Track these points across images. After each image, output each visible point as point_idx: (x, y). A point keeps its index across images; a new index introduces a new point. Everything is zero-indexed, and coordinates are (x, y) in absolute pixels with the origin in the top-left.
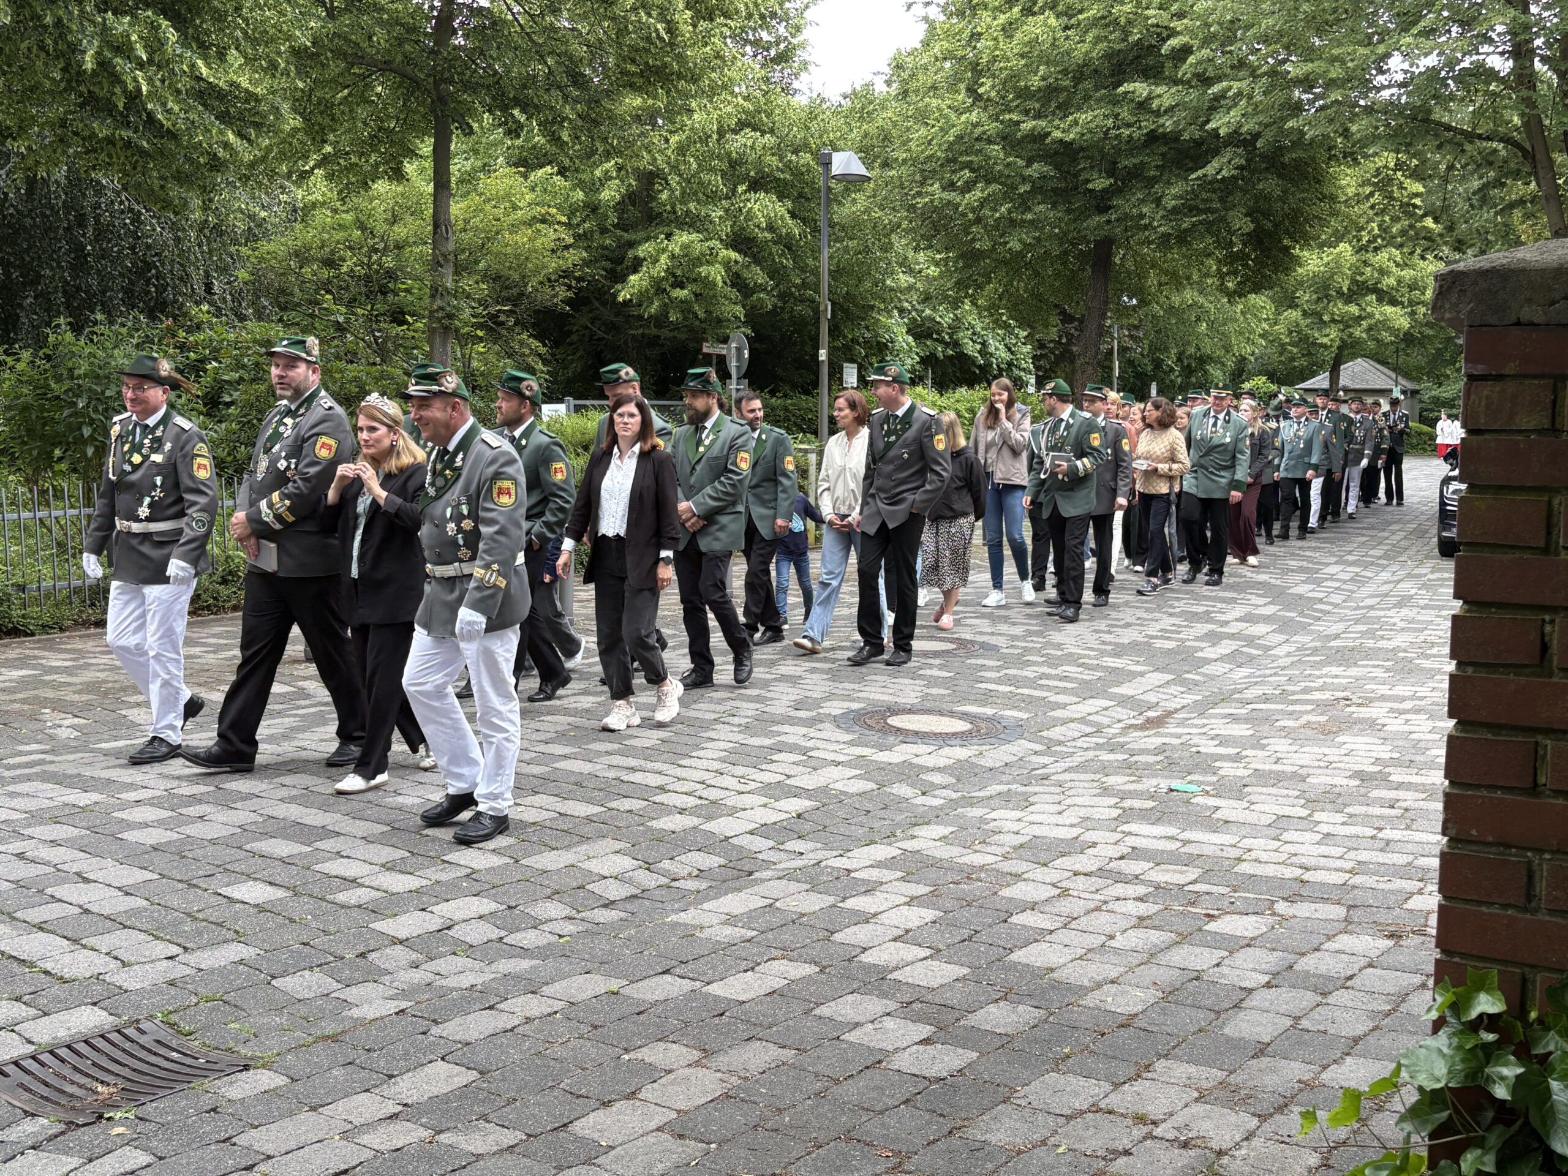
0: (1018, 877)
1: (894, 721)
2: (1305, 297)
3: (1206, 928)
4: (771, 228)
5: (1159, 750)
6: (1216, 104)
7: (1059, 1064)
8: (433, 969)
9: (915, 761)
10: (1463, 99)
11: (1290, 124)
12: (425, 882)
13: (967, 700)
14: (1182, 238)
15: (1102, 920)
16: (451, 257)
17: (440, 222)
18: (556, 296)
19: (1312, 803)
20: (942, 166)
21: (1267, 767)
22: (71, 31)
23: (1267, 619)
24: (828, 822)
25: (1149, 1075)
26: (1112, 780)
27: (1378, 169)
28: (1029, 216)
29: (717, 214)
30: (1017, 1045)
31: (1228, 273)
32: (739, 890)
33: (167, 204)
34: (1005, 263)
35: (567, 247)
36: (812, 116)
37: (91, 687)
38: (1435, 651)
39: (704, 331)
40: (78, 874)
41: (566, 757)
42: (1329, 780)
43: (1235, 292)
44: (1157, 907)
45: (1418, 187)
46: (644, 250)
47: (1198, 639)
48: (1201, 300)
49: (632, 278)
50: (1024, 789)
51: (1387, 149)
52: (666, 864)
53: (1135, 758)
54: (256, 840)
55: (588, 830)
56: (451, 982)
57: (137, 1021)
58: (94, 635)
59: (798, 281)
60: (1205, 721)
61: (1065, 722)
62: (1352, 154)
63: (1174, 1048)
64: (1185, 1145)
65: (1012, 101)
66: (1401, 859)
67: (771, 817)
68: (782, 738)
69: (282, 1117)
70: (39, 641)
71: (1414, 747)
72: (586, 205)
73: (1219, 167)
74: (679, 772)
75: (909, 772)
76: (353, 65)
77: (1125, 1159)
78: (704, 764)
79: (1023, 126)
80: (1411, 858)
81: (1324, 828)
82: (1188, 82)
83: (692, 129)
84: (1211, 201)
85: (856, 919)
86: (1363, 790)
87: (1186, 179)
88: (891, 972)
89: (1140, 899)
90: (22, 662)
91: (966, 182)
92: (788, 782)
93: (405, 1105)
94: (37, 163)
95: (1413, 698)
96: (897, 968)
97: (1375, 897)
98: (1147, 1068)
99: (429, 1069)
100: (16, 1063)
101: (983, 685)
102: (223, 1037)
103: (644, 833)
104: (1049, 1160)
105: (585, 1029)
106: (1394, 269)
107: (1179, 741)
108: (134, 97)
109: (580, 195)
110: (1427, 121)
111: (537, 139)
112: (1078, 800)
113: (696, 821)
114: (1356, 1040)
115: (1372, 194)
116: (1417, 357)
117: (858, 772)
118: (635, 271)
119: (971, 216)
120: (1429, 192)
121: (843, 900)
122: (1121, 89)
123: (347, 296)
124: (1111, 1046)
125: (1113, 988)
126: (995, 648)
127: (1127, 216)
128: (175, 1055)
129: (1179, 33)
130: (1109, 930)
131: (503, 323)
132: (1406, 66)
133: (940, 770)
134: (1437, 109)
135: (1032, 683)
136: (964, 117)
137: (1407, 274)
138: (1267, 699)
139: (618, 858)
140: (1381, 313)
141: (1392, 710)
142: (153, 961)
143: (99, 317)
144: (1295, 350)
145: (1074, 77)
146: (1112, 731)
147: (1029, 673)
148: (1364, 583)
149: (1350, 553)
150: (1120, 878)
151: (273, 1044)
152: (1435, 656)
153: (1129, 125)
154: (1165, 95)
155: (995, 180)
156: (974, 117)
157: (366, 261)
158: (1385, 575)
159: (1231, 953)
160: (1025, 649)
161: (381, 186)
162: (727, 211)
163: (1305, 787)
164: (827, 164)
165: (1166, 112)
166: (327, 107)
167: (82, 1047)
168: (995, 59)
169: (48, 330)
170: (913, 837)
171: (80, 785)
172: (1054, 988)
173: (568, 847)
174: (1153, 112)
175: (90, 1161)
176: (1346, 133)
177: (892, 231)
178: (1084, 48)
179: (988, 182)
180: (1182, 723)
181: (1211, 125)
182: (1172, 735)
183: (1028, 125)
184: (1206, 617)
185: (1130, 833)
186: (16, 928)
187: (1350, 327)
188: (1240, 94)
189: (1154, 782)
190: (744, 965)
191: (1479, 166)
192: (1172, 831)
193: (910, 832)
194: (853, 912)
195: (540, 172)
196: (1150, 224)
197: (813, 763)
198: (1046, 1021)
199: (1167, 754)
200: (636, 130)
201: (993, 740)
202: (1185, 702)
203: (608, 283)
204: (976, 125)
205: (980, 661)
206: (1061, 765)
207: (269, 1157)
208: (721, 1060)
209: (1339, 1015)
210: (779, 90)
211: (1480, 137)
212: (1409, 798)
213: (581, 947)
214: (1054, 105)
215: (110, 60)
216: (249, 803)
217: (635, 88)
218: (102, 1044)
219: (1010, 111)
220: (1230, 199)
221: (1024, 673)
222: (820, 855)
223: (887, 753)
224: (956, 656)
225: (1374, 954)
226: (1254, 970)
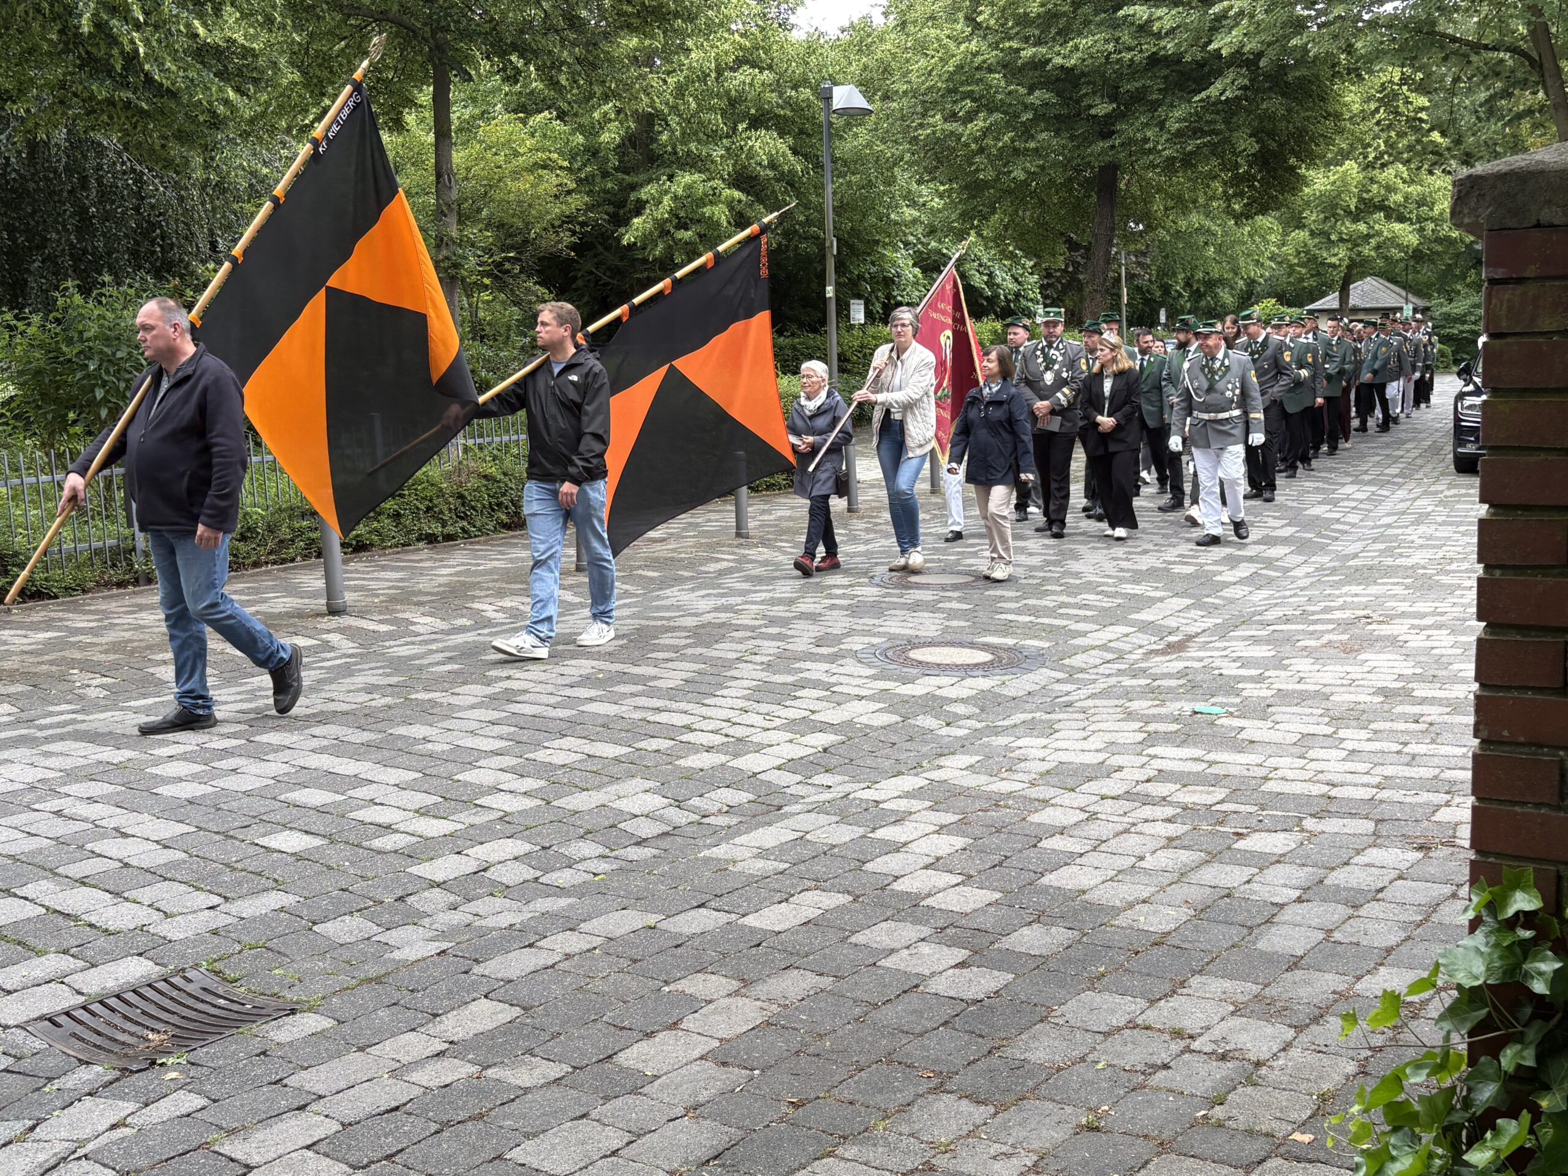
0: (1045, 803)
1: (916, 654)
2: (1312, 217)
3: (1235, 846)
4: (773, 165)
5: (1182, 674)
6: (1217, 25)
7: (1094, 982)
8: (471, 910)
9: (938, 692)
10: (1467, 10)
11: (1294, 42)
12: (459, 826)
13: (987, 631)
14: (1188, 161)
15: (1131, 842)
16: (455, 206)
17: (443, 172)
18: (560, 241)
19: (1337, 720)
20: (943, 96)
21: (1290, 687)
23: (1285, 541)
24: (854, 755)
25: (1185, 991)
26: (1135, 705)
27: (1383, 84)
28: (1032, 145)
29: (718, 153)
30: (1052, 965)
31: (1235, 195)
32: (770, 824)
33: (168, 164)
34: (1009, 192)
35: (569, 192)
36: (811, 49)
37: (115, 647)
38: (1454, 567)
40: (116, 829)
41: (591, 700)
42: (1352, 698)
43: (1242, 214)
44: (1186, 828)
45: (1423, 101)
46: (647, 192)
47: (1216, 563)
48: (1208, 223)
49: (636, 220)
50: (1048, 716)
51: (1392, 65)
52: (695, 801)
53: (1158, 683)
54: (291, 790)
55: (615, 770)
56: (490, 922)
57: (183, 970)
58: (117, 596)
59: (802, 218)
60: (1227, 644)
61: (1086, 649)
62: (1357, 69)
63: (1208, 964)
64: (1223, 1057)
65: (1012, 28)
66: (1427, 773)
67: (799, 752)
68: (805, 675)
69: (331, 1058)
70: (62, 604)
71: (1436, 662)
72: (587, 149)
73: (1222, 88)
74: (704, 711)
75: (933, 704)
76: (349, 16)
77: (1164, 1072)
78: (730, 702)
79: (1023, 53)
80: (1437, 771)
81: (1349, 745)
83: (690, 68)
84: (1215, 122)
85: (887, 849)
86: (1386, 707)
87: (1189, 101)
88: (924, 899)
89: (1168, 821)
90: (48, 625)
91: (968, 113)
92: (812, 717)
93: (451, 1043)
94: (37, 125)
95: (1434, 614)
96: (929, 895)
97: (1403, 811)
98: (1182, 984)
99: (473, 1007)
100: (67, 1014)
101: (1003, 616)
102: (268, 983)
103: (673, 772)
104: (1090, 1076)
105: (624, 963)
106: (1401, 186)
107: (1201, 664)
108: (131, 58)
109: (580, 139)
110: (1432, 33)
111: (534, 85)
112: (1102, 726)
113: (723, 758)
114: (1389, 951)
115: (1377, 110)
116: (1427, 273)
117: (882, 705)
118: (638, 213)
119: (973, 146)
120: (1436, 106)
121: (874, 830)
122: (1121, 13)
124: (1145, 964)
125: (1145, 907)
127: (1131, 141)
128: (222, 1002)
130: (1138, 852)
131: (508, 271)
133: (963, 701)
134: (1442, 20)
135: (1051, 612)
136: (963, 47)
137: (1414, 190)
138: (1288, 621)
139: (648, 797)
140: (1389, 230)
141: (1413, 627)
142: (195, 912)
143: (107, 278)
144: (1304, 271)
145: (1073, 2)
146: (1134, 657)
147: (1048, 602)
148: (1380, 502)
149: (1365, 472)
150: (1147, 800)
151: (318, 989)
152: (1454, 572)
153: (1130, 49)
154: (1165, 17)
155: (997, 110)
156: (973, 46)
158: (1401, 494)
159: (1261, 869)
160: (1044, 579)
162: (728, 149)
163: (1329, 705)
164: (828, 99)
165: (1167, 34)
166: (325, 60)
167: (131, 997)
169: (57, 294)
170: (940, 767)
171: (113, 742)
172: (1086, 909)
173: (599, 787)
174: (1154, 35)
175: (147, 1105)
176: (1349, 49)
177: (895, 164)
179: (991, 111)
180: (1204, 646)
181: (1212, 47)
182: (1193, 659)
183: (1028, 53)
185: (1155, 757)
186: (59, 884)
187: (1358, 245)
188: (1241, 13)
189: (1178, 705)
190: (778, 897)
191: (1486, 77)
192: (1197, 752)
193: (937, 762)
194: (884, 842)
195: (539, 118)
196: (1155, 148)
197: (837, 698)
198: (1079, 942)
199: (1190, 677)
200: (634, 72)
201: (1015, 670)
202: (1205, 626)
203: (610, 227)
204: (975, 54)
205: (998, 593)
206: (1083, 693)
207: (320, 1097)
208: (760, 989)
209: (1371, 926)
210: (776, 25)
211: (1486, 47)
212: (1433, 713)
213: (616, 884)
214: (1053, 31)
215: (107, 22)
216: (280, 754)
217: (632, 29)
218: (149, 993)
219: (1010, 39)
220: (1234, 120)
221: (1044, 603)
222: (848, 787)
223: (909, 686)
224: (974, 588)
225: (1403, 866)
226: (1285, 886)
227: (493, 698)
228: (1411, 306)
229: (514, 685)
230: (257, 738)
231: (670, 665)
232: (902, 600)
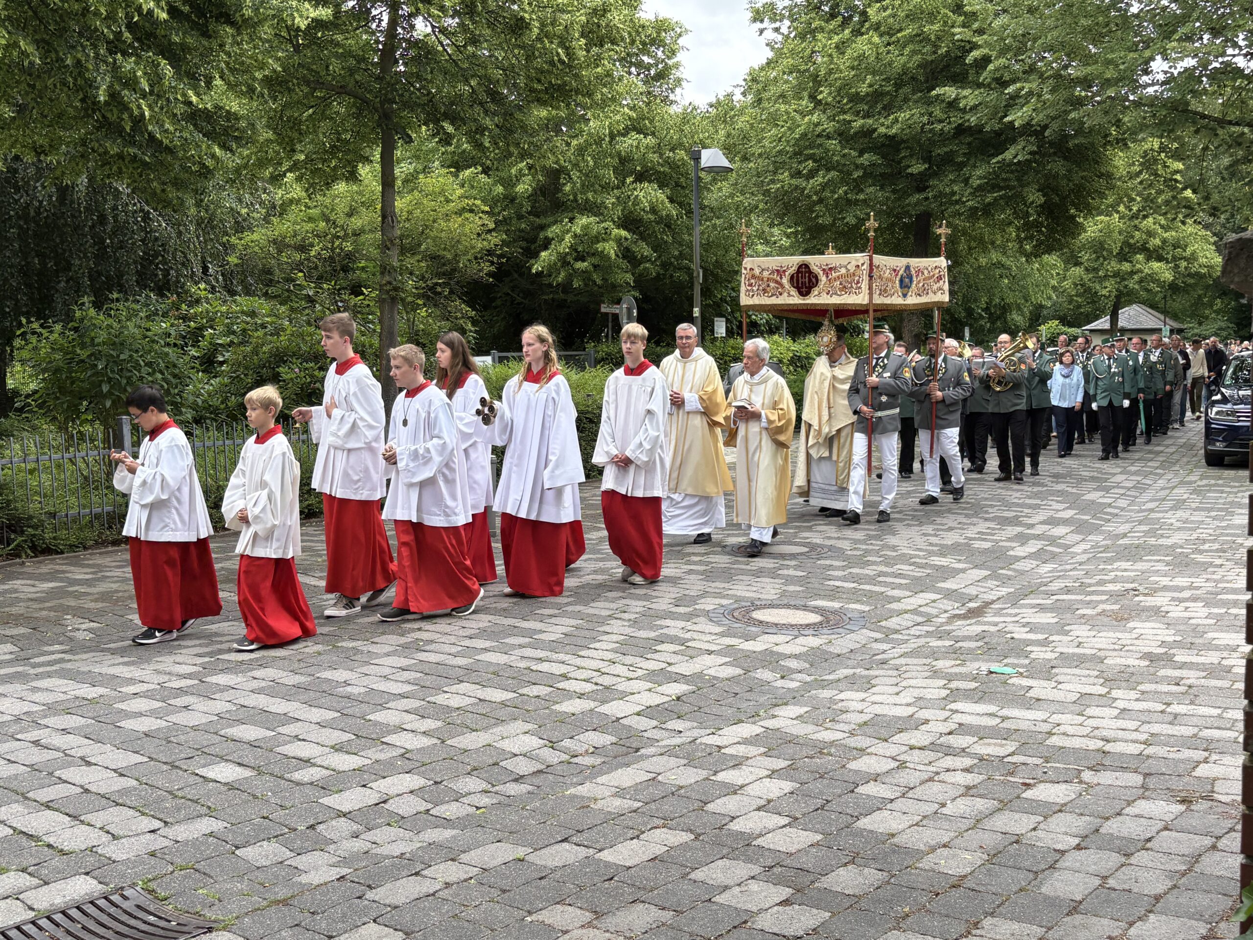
0: (862, 751)
1: (758, 615)
2: (1085, 256)
3: (1024, 795)
4: (653, 211)
5: (980, 637)
6: (1013, 101)
7: (900, 922)
8: (369, 838)
9: (776, 649)
10: (1214, 93)
11: (1072, 115)
12: (366, 761)
13: (818, 596)
14: (987, 210)
15: (934, 790)
16: (397, 242)
17: (387, 214)
18: (480, 270)
19: (1111, 680)
20: (790, 158)
21: (1071, 651)
22: (87, 70)
23: (1065, 522)
24: (702, 704)
25: (978, 932)
26: (940, 664)
27: (1145, 152)
28: (862, 197)
29: (610, 201)
30: (863, 904)
31: (1025, 239)
32: (628, 765)
33: (167, 204)
34: (842, 234)
35: (490, 231)
36: (686, 121)
37: (104, 597)
38: (1206, 546)
39: (602, 295)
40: (82, 758)
41: (486, 650)
42: (1123, 661)
43: (1031, 253)
44: (982, 777)
45: (1180, 166)
46: (553, 231)
47: (1009, 539)
48: (1004, 260)
49: (543, 254)
50: (866, 673)
51: (1152, 135)
52: (567, 743)
53: (960, 644)
54: (232, 726)
55: (503, 713)
56: (385, 850)
57: (122, 888)
58: (111, 552)
59: (676, 253)
60: (1017, 611)
61: (900, 613)
62: (1124, 140)
63: (999, 906)
65: (847, 104)
66: (1188, 731)
67: (656, 700)
68: (665, 631)
70: (67, 558)
71: (1193, 630)
72: (506, 197)
73: (1015, 153)
74: (579, 661)
75: (771, 659)
76: (315, 89)
78: (600, 654)
79: (854, 124)
80: (1196, 730)
81: (1121, 704)
82: (989, 85)
83: (589, 134)
84: (1010, 180)
85: (725, 791)
86: (1152, 670)
87: (989, 163)
88: (755, 839)
89: (967, 770)
90: (51, 576)
91: (810, 171)
92: (669, 669)
94: (63, 173)
95: (1191, 587)
96: (760, 835)
97: (1168, 766)
98: (976, 925)
99: (363, 930)
100: (18, 928)
101: (831, 583)
102: (192, 902)
103: (549, 716)
105: (495, 893)
106: (1159, 232)
107: (997, 628)
108: (138, 121)
109: (500, 189)
110: (1186, 111)
111: (465, 146)
112: (912, 682)
113: (592, 704)
114: (1158, 898)
115: (1140, 172)
116: (1179, 303)
117: (728, 659)
118: (546, 248)
119: (815, 198)
120: (1188, 168)
121: (715, 773)
122: (934, 93)
123: (315, 274)
124: (944, 906)
125: (945, 852)
126: (841, 551)
127: (941, 194)
128: (152, 918)
129: (980, 47)
130: (940, 799)
131: (440, 293)
132: (1166, 68)
133: (796, 657)
134: (1193, 101)
135: (872, 580)
136: (807, 119)
137: (1170, 235)
138: (1068, 591)
139: (527, 738)
140: (1150, 268)
141: (1173, 599)
142: (138, 835)
143: (116, 296)
144: (1081, 300)
145: (895, 84)
146: (940, 620)
147: (869, 571)
148: (1145, 490)
149: (1132, 464)
150: (950, 751)
151: (234, 907)
152: (1207, 551)
153: (941, 121)
154: (969, 96)
155: (834, 168)
156: (815, 118)
157: (329, 246)
158: (1161, 483)
159: (1046, 818)
160: (866, 551)
161: (341, 187)
162: (618, 198)
163: (1104, 667)
164: (697, 158)
165: (971, 109)
166: (295, 124)
167: (74, 913)
168: (830, 72)
169: (76, 308)
170: (774, 716)
171: (90, 681)
172: (894, 852)
173: (486, 729)
174: (961, 110)
176: (1118, 123)
177: (751, 212)
178: (904, 59)
179: (828, 170)
180: (999, 612)
181: (1008, 119)
182: (990, 623)
183: (858, 124)
184: (1014, 521)
185: (957, 711)
186: (28, 807)
187: (1125, 279)
188: (1031, 93)
189: (976, 665)
190: (631, 833)
191: (1230, 147)
192: (993, 709)
193: (771, 712)
194: (724, 784)
195: (468, 172)
196: (960, 199)
197: (690, 652)
198: (888, 883)
199: (986, 640)
200: (543, 136)
201: (840, 630)
202: (999, 594)
203: (524, 259)
204: (817, 125)
205: (828, 562)
206: (898, 651)
208: (610, 922)
209: (1143, 875)
210: (658, 101)
211: (1230, 123)
212: (1192, 676)
213: (494, 818)
214: (879, 106)
215: (119, 94)
216: (225, 693)
217: (542, 103)
218: (91, 909)
219: (845, 113)
220: (1026, 177)
221: (865, 572)
222: (696, 733)
223: (751, 642)
224: (809, 557)
225: (1169, 817)
226: (1066, 834)
227: (405, 647)
228: (1168, 327)
229: (425, 636)
230: (208, 679)
231: (553, 620)
232: (748, 567)
